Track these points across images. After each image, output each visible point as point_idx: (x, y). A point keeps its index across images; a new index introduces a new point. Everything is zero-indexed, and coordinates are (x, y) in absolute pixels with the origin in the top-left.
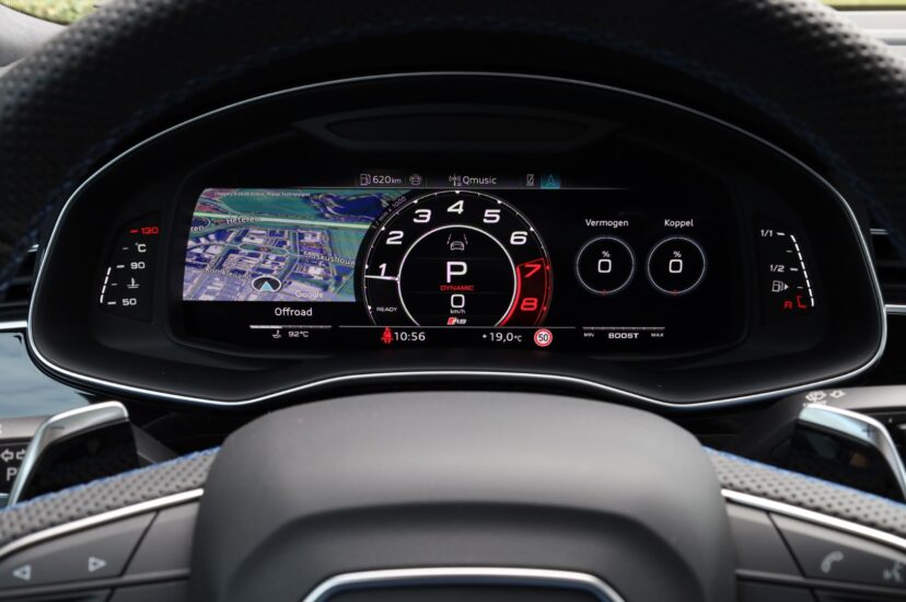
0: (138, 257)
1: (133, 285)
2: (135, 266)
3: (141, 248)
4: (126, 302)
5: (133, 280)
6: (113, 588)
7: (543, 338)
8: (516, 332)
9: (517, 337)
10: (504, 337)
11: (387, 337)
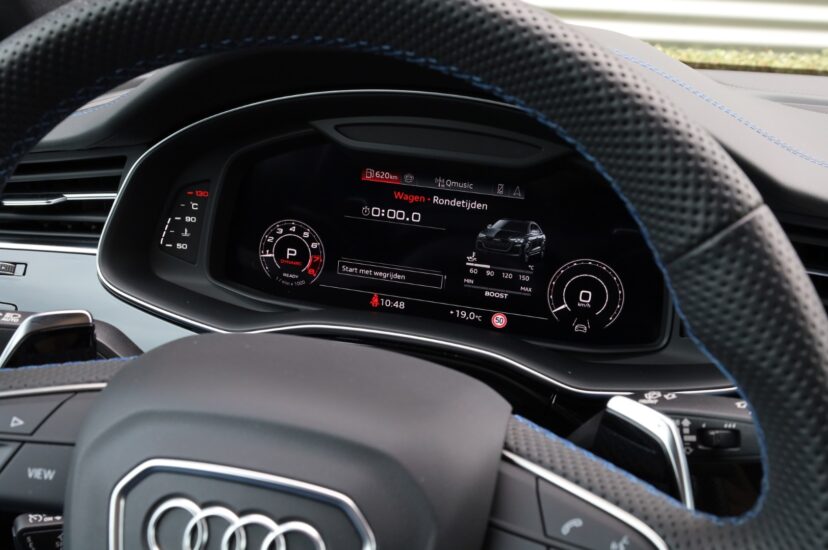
0: (191, 213)
1: (186, 234)
2: (189, 219)
3: (194, 206)
4: (179, 246)
5: (186, 230)
6: (23, 442)
7: (499, 320)
8: (477, 313)
9: (478, 317)
10: (467, 315)
11: (375, 302)
